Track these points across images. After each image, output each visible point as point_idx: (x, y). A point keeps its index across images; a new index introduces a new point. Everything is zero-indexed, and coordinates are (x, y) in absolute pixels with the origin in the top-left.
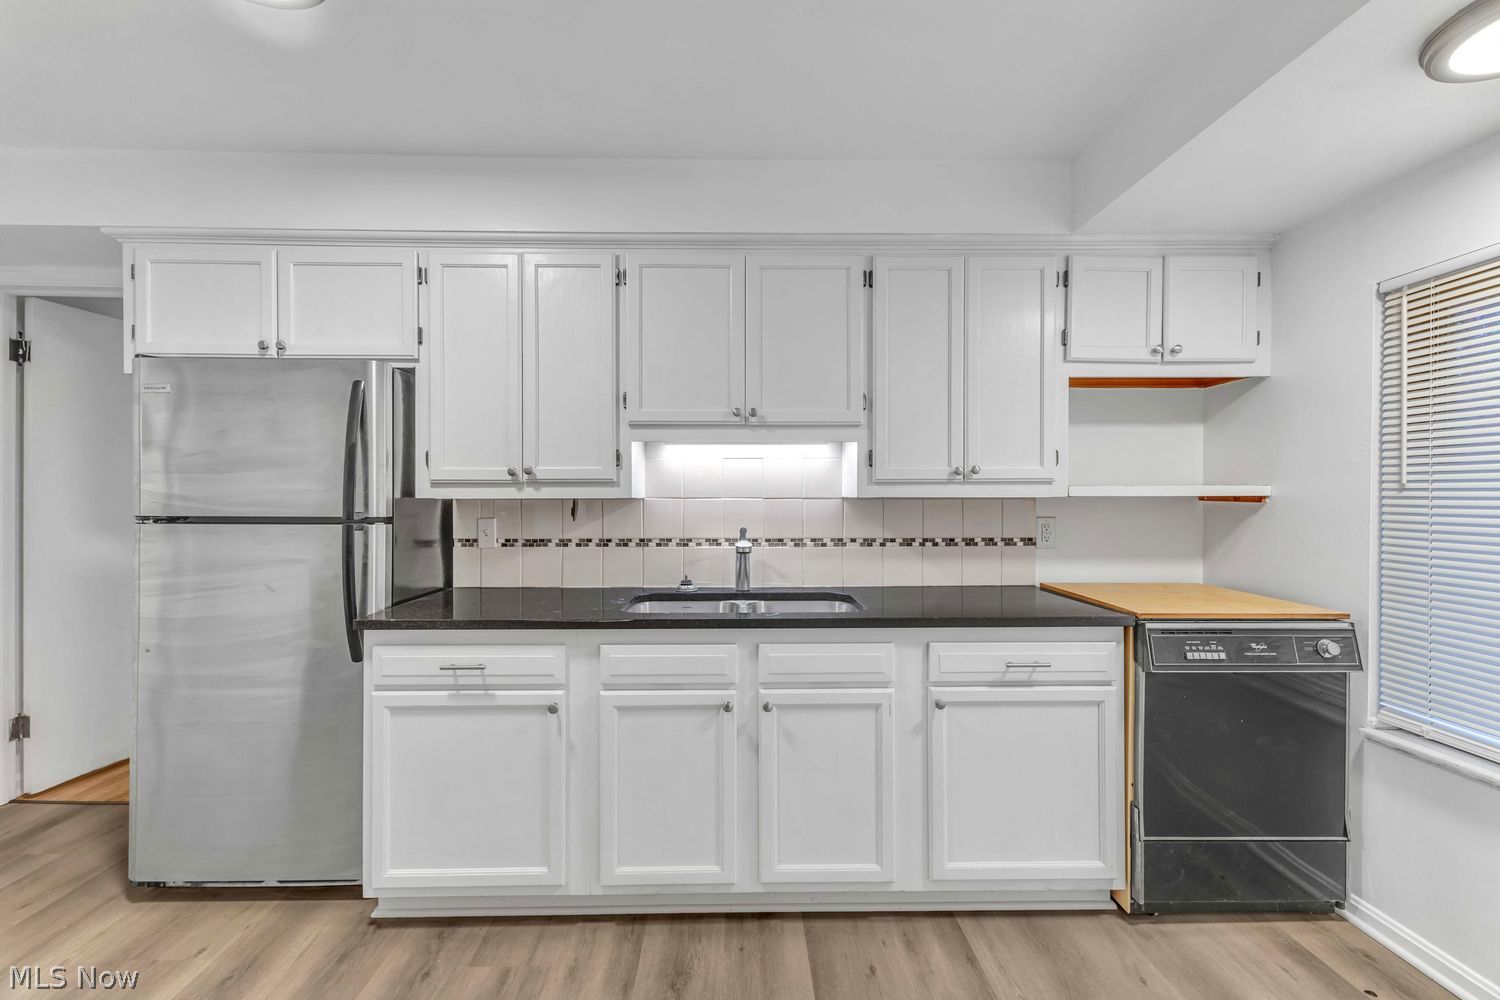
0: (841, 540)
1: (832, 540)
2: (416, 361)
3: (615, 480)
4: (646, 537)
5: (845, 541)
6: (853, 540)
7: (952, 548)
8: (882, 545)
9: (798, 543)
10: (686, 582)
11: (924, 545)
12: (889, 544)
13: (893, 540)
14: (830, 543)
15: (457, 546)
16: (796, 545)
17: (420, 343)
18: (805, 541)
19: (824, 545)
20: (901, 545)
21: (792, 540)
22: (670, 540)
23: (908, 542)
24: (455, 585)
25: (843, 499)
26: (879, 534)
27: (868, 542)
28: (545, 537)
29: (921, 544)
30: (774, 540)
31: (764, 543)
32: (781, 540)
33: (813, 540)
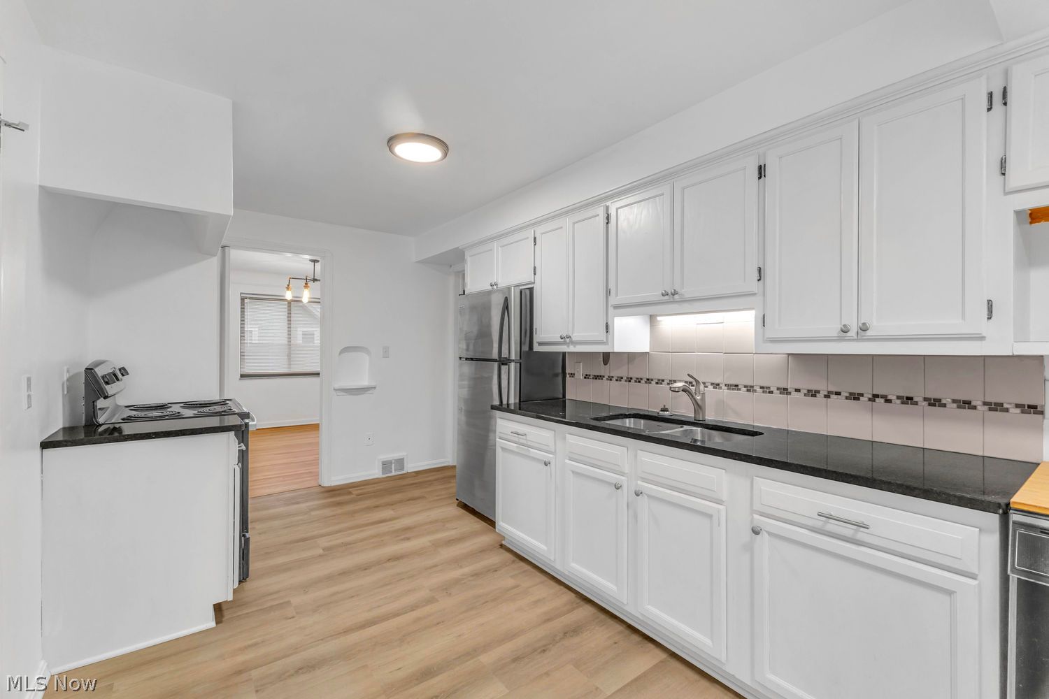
0: (786, 389)
1: (778, 389)
2: (534, 283)
3: (605, 341)
4: (650, 377)
5: (789, 390)
6: (798, 390)
7: (909, 407)
8: (827, 396)
9: (750, 389)
10: (664, 410)
11: (874, 401)
12: (833, 397)
13: (838, 394)
14: (775, 391)
15: (568, 376)
16: (748, 390)
17: (535, 274)
18: (755, 388)
19: (771, 392)
20: (847, 398)
21: (745, 386)
22: (663, 381)
23: (856, 397)
24: (567, 398)
25: (789, 354)
26: (823, 388)
27: (813, 394)
28: (602, 374)
29: (870, 400)
30: (731, 385)
31: (724, 387)
32: (737, 386)
33: (762, 388)
